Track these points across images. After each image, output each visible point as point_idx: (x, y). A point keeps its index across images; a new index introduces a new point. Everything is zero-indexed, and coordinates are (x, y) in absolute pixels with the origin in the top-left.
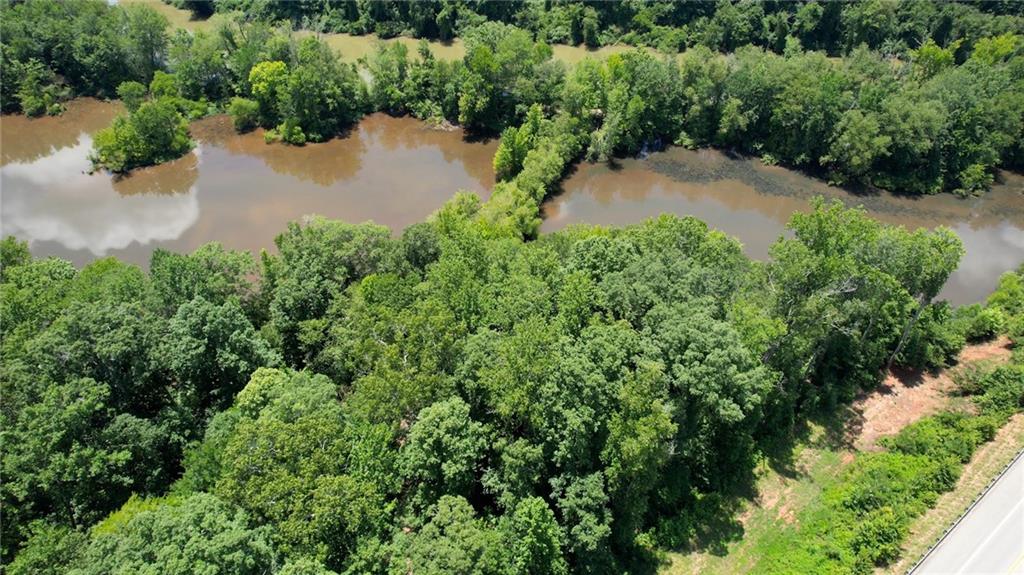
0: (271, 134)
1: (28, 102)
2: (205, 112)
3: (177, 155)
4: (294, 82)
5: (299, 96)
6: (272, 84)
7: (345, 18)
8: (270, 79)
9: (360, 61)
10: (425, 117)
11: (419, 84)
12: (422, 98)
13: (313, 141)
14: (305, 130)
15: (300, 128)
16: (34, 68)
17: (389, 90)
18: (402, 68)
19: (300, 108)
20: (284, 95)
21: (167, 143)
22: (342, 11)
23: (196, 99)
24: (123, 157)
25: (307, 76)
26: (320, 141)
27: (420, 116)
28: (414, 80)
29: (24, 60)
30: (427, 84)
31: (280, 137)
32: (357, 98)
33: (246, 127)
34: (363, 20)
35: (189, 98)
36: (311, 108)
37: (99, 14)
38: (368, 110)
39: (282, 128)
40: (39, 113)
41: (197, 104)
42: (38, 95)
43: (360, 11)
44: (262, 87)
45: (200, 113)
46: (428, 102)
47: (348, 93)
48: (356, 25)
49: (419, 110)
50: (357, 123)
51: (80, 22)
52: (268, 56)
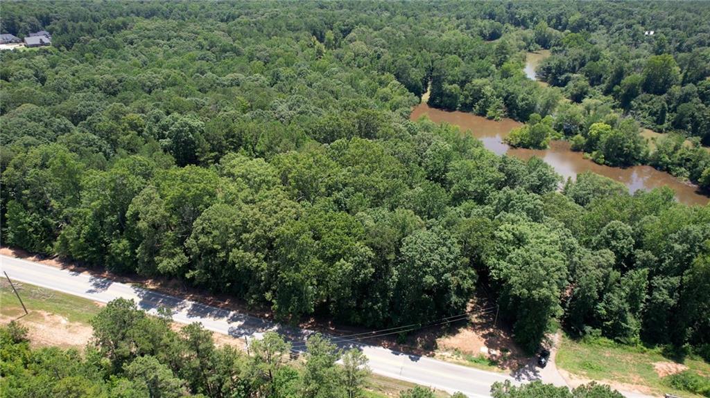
0: (587, 155)
1: (490, 112)
2: (560, 138)
3: (540, 148)
4: (612, 135)
5: (611, 142)
6: (599, 133)
7: (655, 122)
8: (600, 130)
9: (653, 139)
10: (677, 175)
11: (682, 158)
12: (680, 165)
13: (607, 165)
14: (605, 158)
15: (603, 156)
16: (500, 102)
17: (662, 156)
18: (676, 148)
19: (607, 148)
20: (604, 138)
21: (538, 143)
22: (655, 118)
23: (558, 131)
24: (519, 140)
25: (620, 134)
26: (610, 166)
27: (674, 174)
28: (680, 155)
29: (498, 97)
30: (688, 160)
31: (591, 158)
32: (641, 155)
33: (576, 149)
34: (665, 125)
35: (556, 130)
36: (614, 149)
37: (535, 88)
38: (644, 162)
39: (594, 153)
40: (491, 118)
41: (558, 134)
42: (495, 112)
43: (666, 121)
44: (594, 133)
45: (557, 137)
46: (683, 169)
47: (637, 149)
48: (659, 127)
49: (675, 171)
50: (634, 165)
51: (526, 89)
52: (604, 121)
